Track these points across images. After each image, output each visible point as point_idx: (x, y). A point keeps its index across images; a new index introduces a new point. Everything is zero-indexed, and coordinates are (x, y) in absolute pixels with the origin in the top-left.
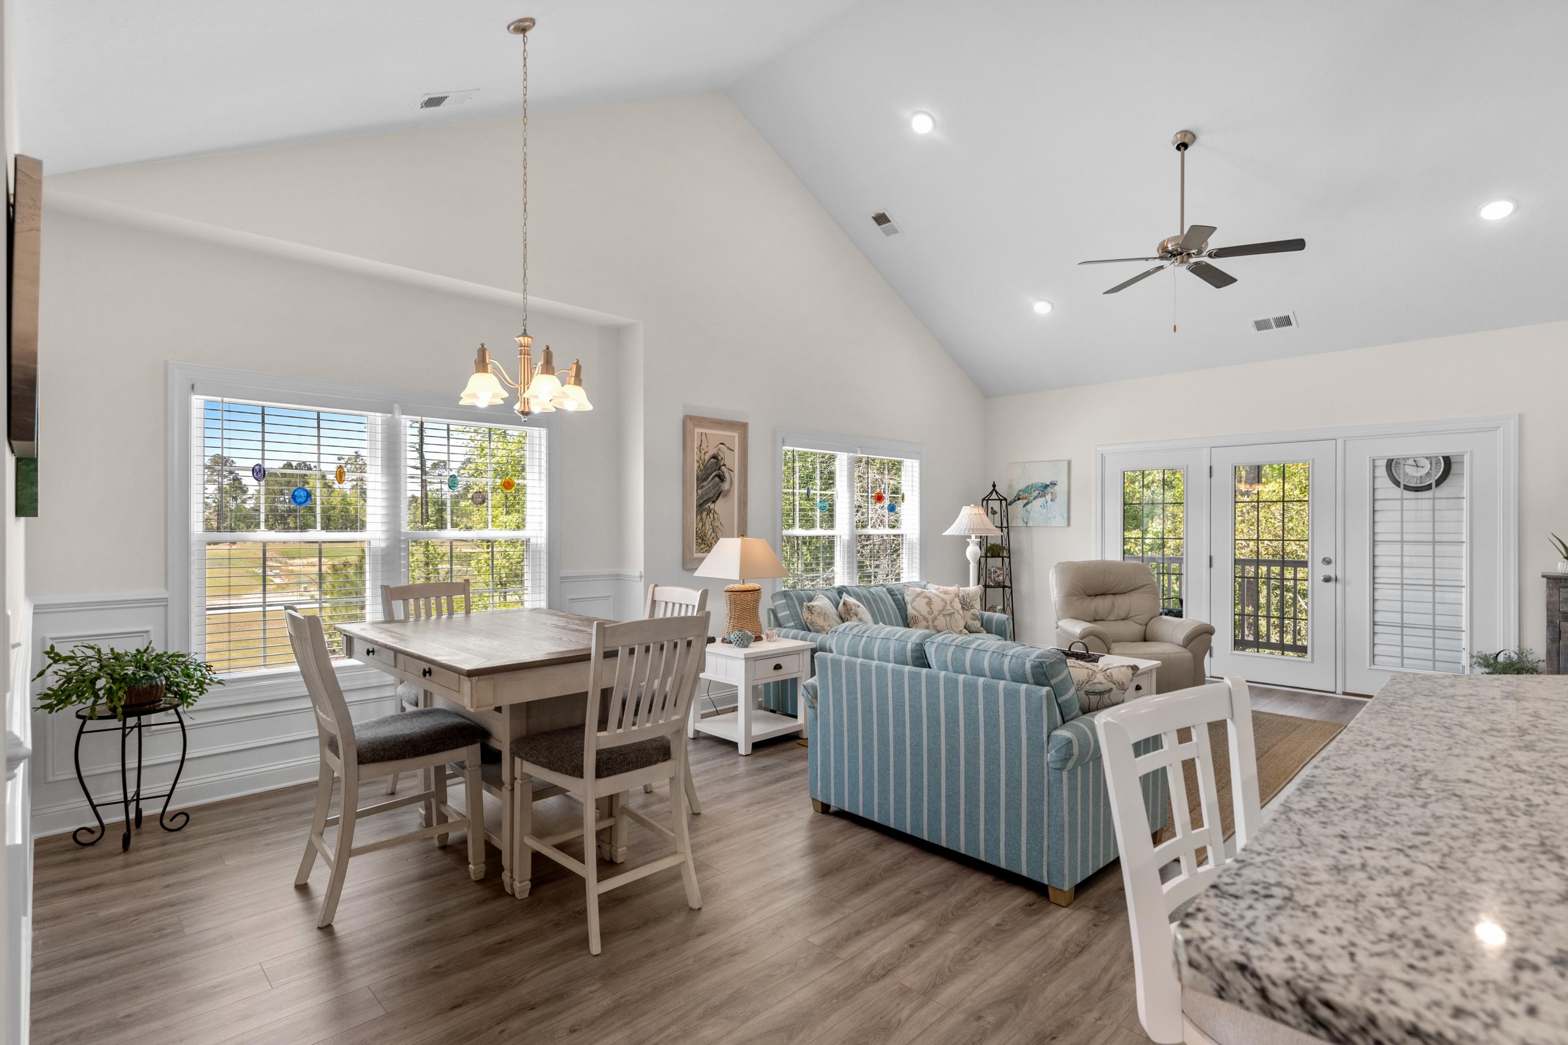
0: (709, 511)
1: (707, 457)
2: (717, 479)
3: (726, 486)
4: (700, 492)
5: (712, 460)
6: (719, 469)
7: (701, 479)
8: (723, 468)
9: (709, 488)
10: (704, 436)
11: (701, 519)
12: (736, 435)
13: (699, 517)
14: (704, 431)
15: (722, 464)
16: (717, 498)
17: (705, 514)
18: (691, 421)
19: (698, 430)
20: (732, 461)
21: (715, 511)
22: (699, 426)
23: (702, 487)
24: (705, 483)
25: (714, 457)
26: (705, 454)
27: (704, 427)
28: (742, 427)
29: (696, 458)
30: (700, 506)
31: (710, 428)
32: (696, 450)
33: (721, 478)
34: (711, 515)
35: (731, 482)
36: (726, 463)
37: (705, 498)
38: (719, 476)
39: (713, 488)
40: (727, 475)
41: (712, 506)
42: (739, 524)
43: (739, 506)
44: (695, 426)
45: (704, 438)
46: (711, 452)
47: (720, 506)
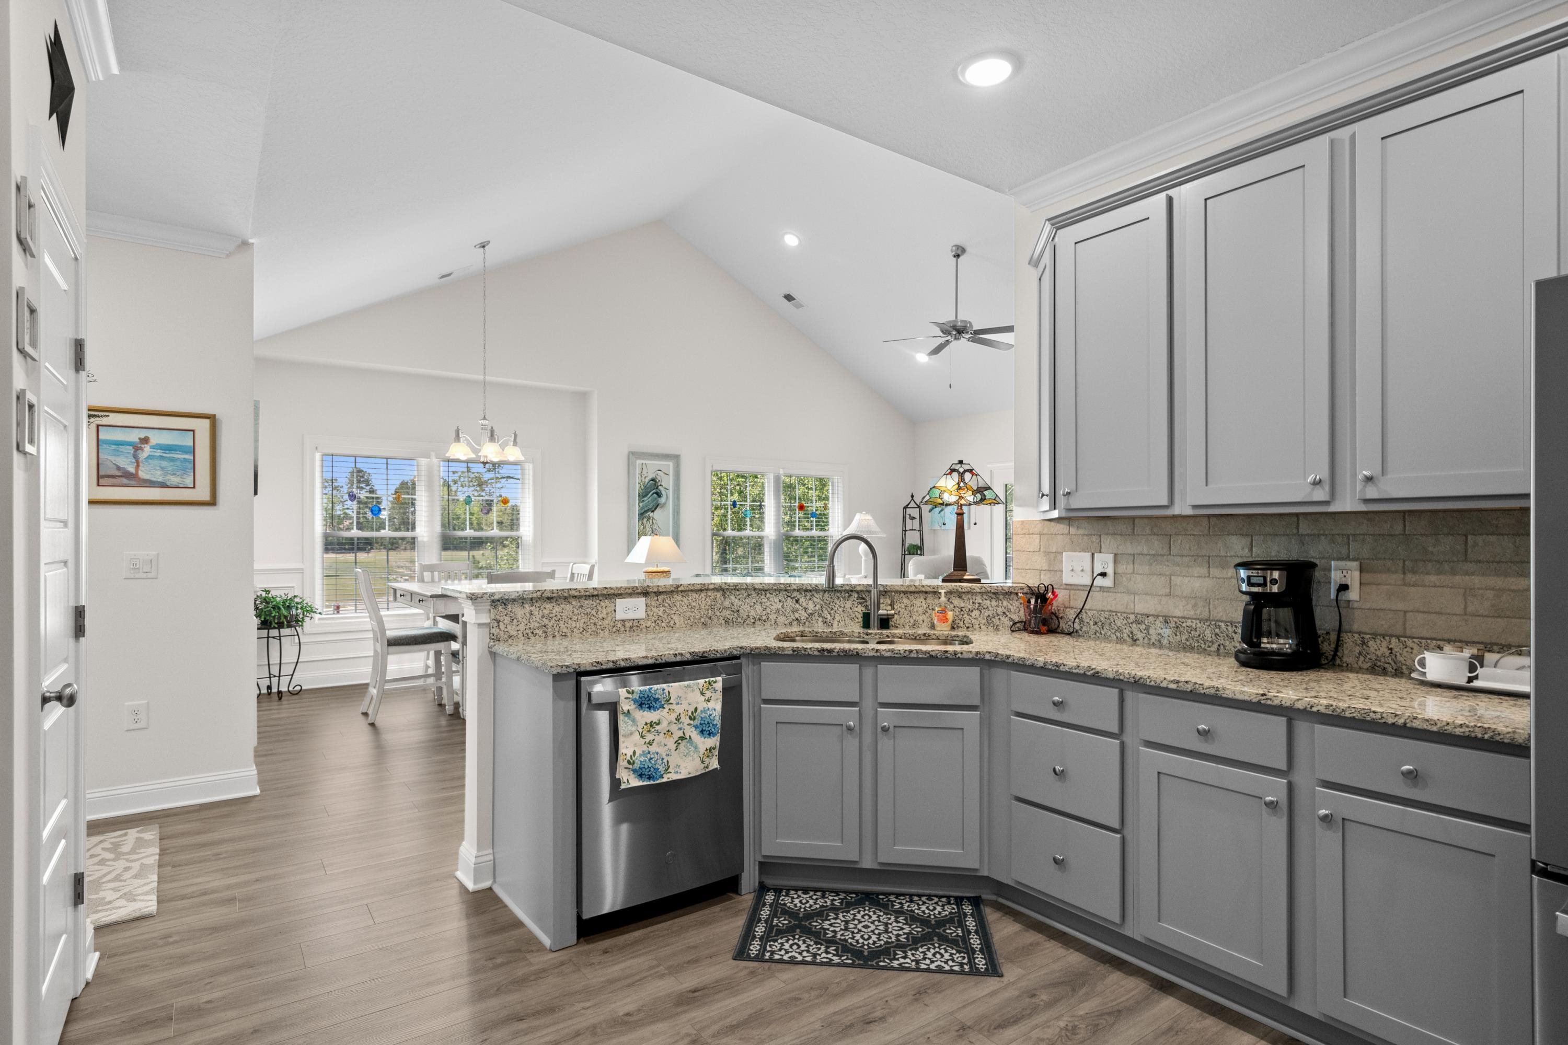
0: (649, 518)
1: (647, 480)
2: (655, 495)
3: (662, 500)
4: (641, 505)
5: (651, 482)
6: (657, 488)
7: (642, 496)
8: (660, 487)
9: (649, 502)
10: (644, 465)
11: (643, 523)
12: (671, 464)
14: (644, 462)
15: (659, 484)
16: (656, 509)
17: (645, 520)
18: (634, 455)
19: (639, 462)
20: (667, 483)
22: (640, 459)
23: (643, 501)
24: (645, 499)
25: (653, 480)
27: (643, 459)
28: (676, 458)
29: (638, 481)
30: (642, 515)
31: (648, 459)
32: (638, 476)
33: (659, 495)
34: (651, 521)
35: (667, 497)
36: (662, 484)
37: (646, 509)
38: (657, 493)
39: (652, 502)
40: (663, 492)
41: (651, 514)
42: (674, 527)
43: (674, 515)
44: (637, 458)
45: (644, 466)
46: (650, 477)
47: (657, 514)
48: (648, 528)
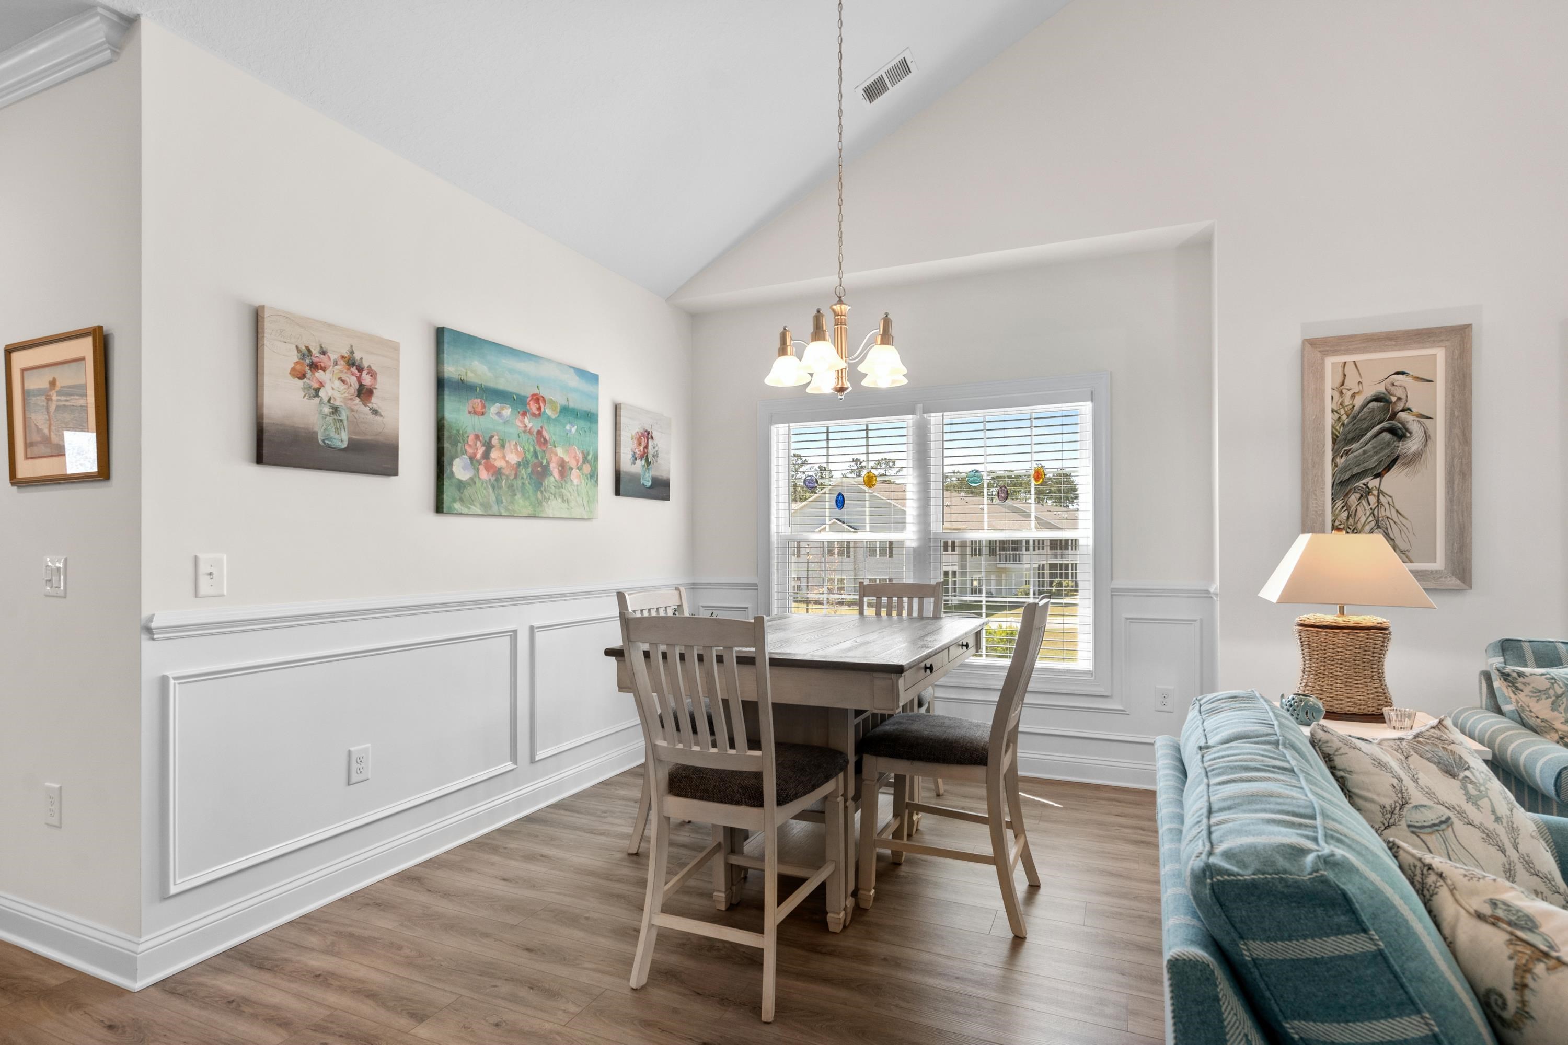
0: (1367, 492)
1: (1359, 401)
2: (1387, 436)
3: (1412, 445)
4: (1341, 461)
5: (1374, 405)
6: (1394, 416)
7: (1342, 442)
8: (1402, 415)
9: (1365, 452)
10: (1350, 367)
11: (1346, 506)
12: (1440, 354)
13: (1339, 503)
14: (1349, 358)
15: (1400, 406)
16: (1388, 468)
17: (1353, 498)
18: (1319, 347)
19: (1331, 362)
20: (1427, 401)
21: (1380, 492)
22: (1335, 352)
23: (1347, 453)
24: (1355, 446)
25: (1377, 399)
26: (1353, 396)
27: (1348, 352)
28: (1455, 336)
29: (1329, 406)
30: (1343, 486)
31: (1364, 351)
32: (1328, 393)
33: (1399, 433)
34: (1372, 499)
35: (1427, 437)
36: (1409, 405)
37: (1356, 470)
38: (1392, 431)
39: (1376, 453)
40: (1414, 427)
41: (1373, 483)
42: (1449, 511)
43: (1450, 482)
44: (1326, 353)
45: (1350, 369)
46: (1370, 391)
47: (1393, 482)
48: (1363, 515)
